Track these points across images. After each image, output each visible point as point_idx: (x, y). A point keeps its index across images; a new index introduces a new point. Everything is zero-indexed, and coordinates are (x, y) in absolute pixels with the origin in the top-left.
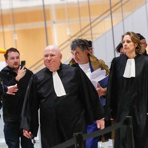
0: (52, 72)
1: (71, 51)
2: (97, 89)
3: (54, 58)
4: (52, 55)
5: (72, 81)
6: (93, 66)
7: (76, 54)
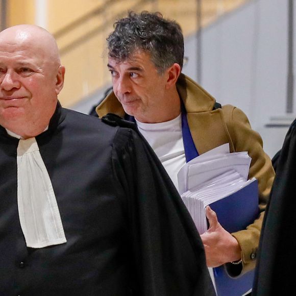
0: (15, 142)
1: (107, 60)
2: (205, 236)
3: (28, 80)
4: (22, 70)
5: (99, 185)
6: (194, 134)
7: (128, 76)
